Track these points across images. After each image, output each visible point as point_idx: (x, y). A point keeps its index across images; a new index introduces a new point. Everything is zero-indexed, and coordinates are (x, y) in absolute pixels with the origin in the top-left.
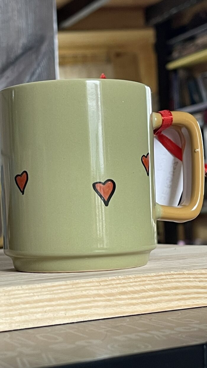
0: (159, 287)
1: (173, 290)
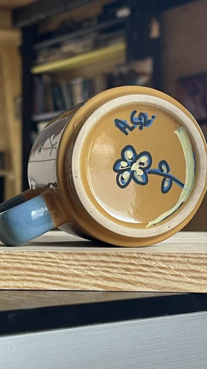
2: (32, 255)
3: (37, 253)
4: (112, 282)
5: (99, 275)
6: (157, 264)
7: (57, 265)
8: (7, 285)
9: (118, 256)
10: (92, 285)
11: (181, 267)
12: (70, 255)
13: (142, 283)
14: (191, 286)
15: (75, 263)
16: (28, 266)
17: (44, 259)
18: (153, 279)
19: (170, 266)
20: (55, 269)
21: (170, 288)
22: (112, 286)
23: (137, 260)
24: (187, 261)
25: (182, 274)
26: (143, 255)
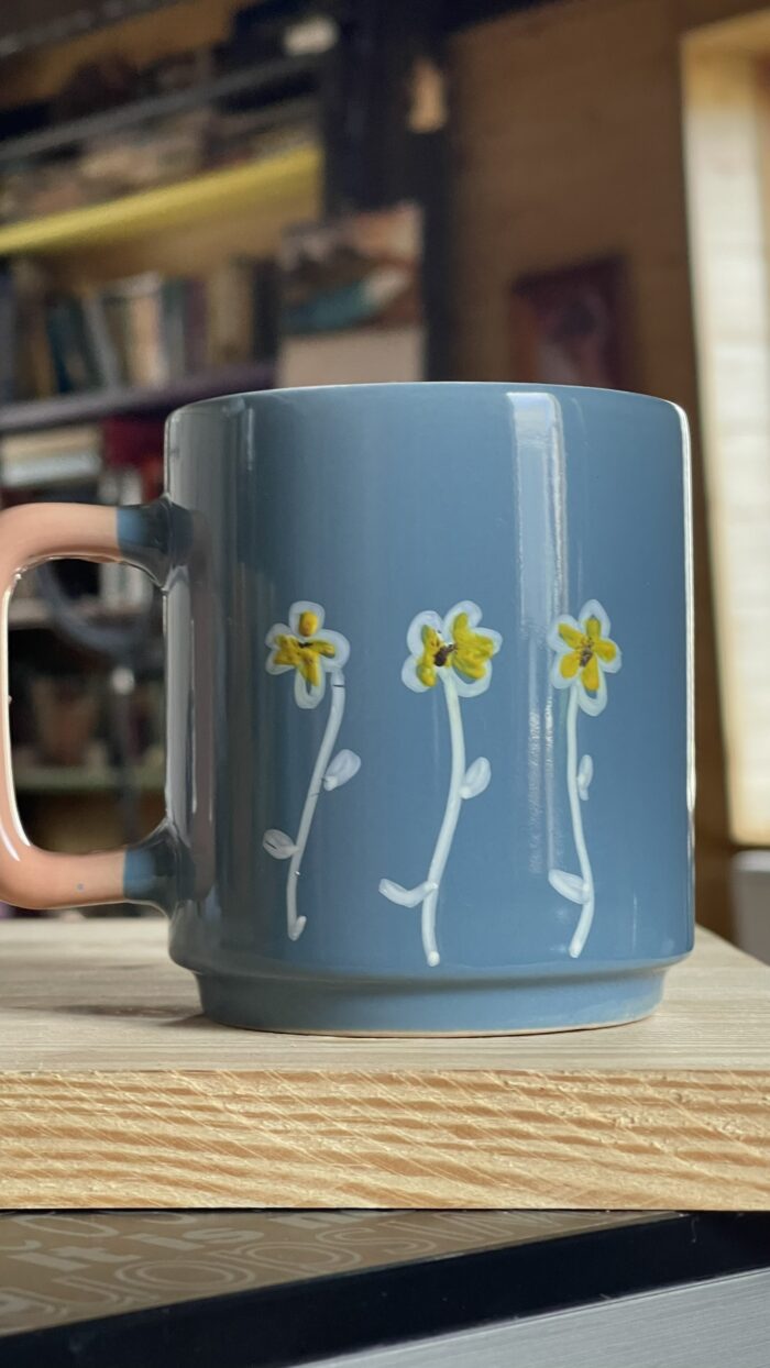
2: (123, 1082)
3: (142, 1074)
4: (409, 1178)
5: (366, 1151)
6: (571, 1109)
7: (212, 1118)
8: (33, 1191)
9: (429, 1084)
10: (339, 1189)
11: (655, 1118)
12: (258, 1083)
13: (516, 1180)
14: (692, 1188)
15: (276, 1109)
16: (109, 1124)
17: (164, 1098)
18: (555, 1163)
19: (616, 1116)
20: (207, 1131)
21: (614, 1197)
22: (410, 1191)
23: (498, 1097)
24: (676, 1099)
25: (657, 1145)
26: (520, 1078)
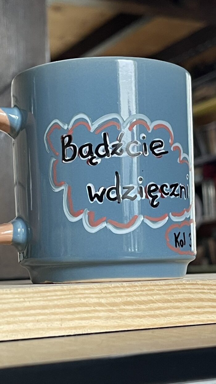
0: (169, 298)
1: (185, 303)
2: (214, 283)
8: (192, 319)
16: (211, 296)
